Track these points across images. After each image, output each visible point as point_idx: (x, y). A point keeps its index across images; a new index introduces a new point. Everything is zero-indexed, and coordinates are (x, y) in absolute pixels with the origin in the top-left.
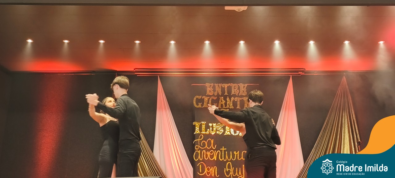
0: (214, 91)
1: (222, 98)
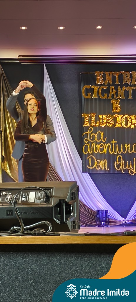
1: (113, 87)
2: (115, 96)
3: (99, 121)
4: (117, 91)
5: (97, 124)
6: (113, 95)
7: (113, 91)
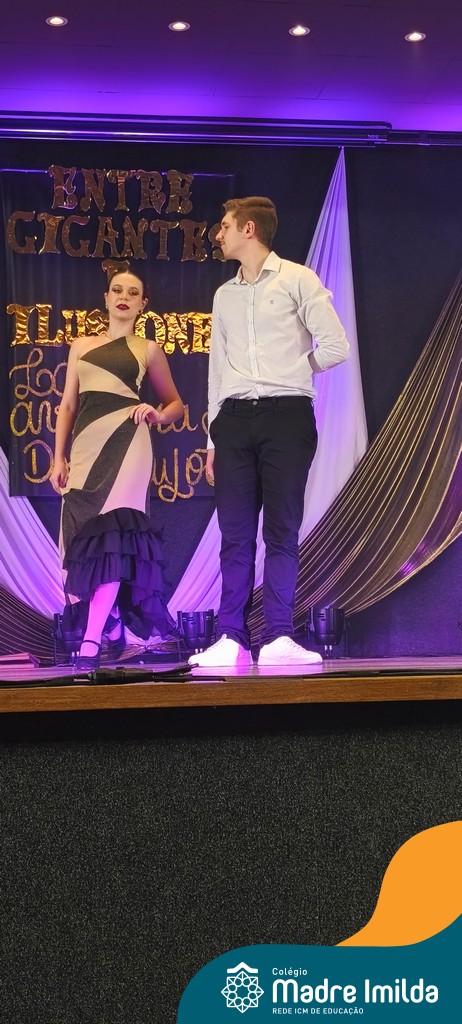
0: (80, 194)
1: (109, 221)
2: (113, 249)
3: (64, 330)
4: (122, 233)
5: (57, 339)
6: (107, 246)
7: (106, 232)
